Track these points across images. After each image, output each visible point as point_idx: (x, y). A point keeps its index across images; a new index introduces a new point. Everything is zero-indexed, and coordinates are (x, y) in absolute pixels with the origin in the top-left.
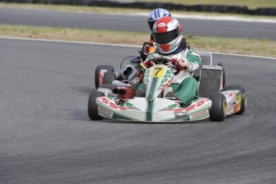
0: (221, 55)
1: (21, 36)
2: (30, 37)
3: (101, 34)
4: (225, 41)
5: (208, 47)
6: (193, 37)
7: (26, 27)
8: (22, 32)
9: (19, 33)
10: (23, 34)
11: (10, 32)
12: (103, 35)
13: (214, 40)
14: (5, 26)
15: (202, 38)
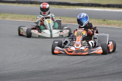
0: (118, 28)
1: (28, 20)
2: (32, 20)
3: (64, 19)
4: (120, 22)
5: (112, 25)
6: (106, 20)
7: (29, 16)
8: (28, 18)
9: (27, 18)
10: (29, 19)
11: (23, 18)
12: (65, 19)
13: (115, 21)
14: (20, 15)
15: (110, 21)
